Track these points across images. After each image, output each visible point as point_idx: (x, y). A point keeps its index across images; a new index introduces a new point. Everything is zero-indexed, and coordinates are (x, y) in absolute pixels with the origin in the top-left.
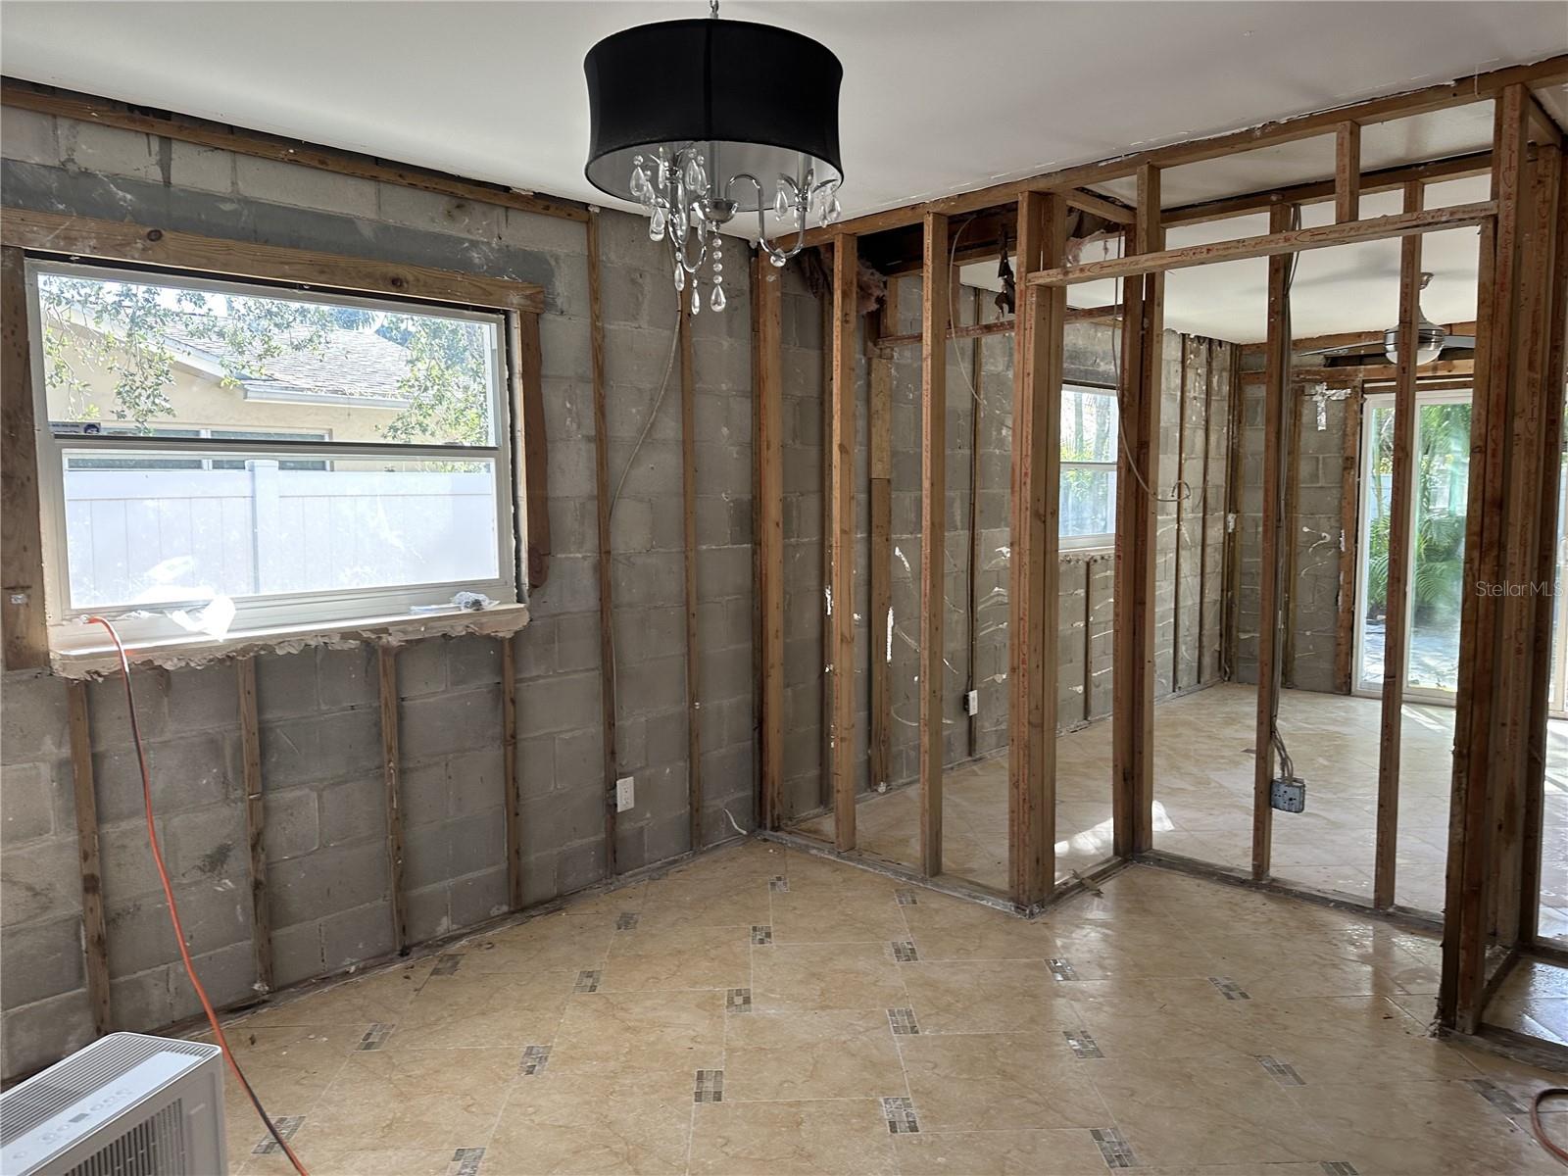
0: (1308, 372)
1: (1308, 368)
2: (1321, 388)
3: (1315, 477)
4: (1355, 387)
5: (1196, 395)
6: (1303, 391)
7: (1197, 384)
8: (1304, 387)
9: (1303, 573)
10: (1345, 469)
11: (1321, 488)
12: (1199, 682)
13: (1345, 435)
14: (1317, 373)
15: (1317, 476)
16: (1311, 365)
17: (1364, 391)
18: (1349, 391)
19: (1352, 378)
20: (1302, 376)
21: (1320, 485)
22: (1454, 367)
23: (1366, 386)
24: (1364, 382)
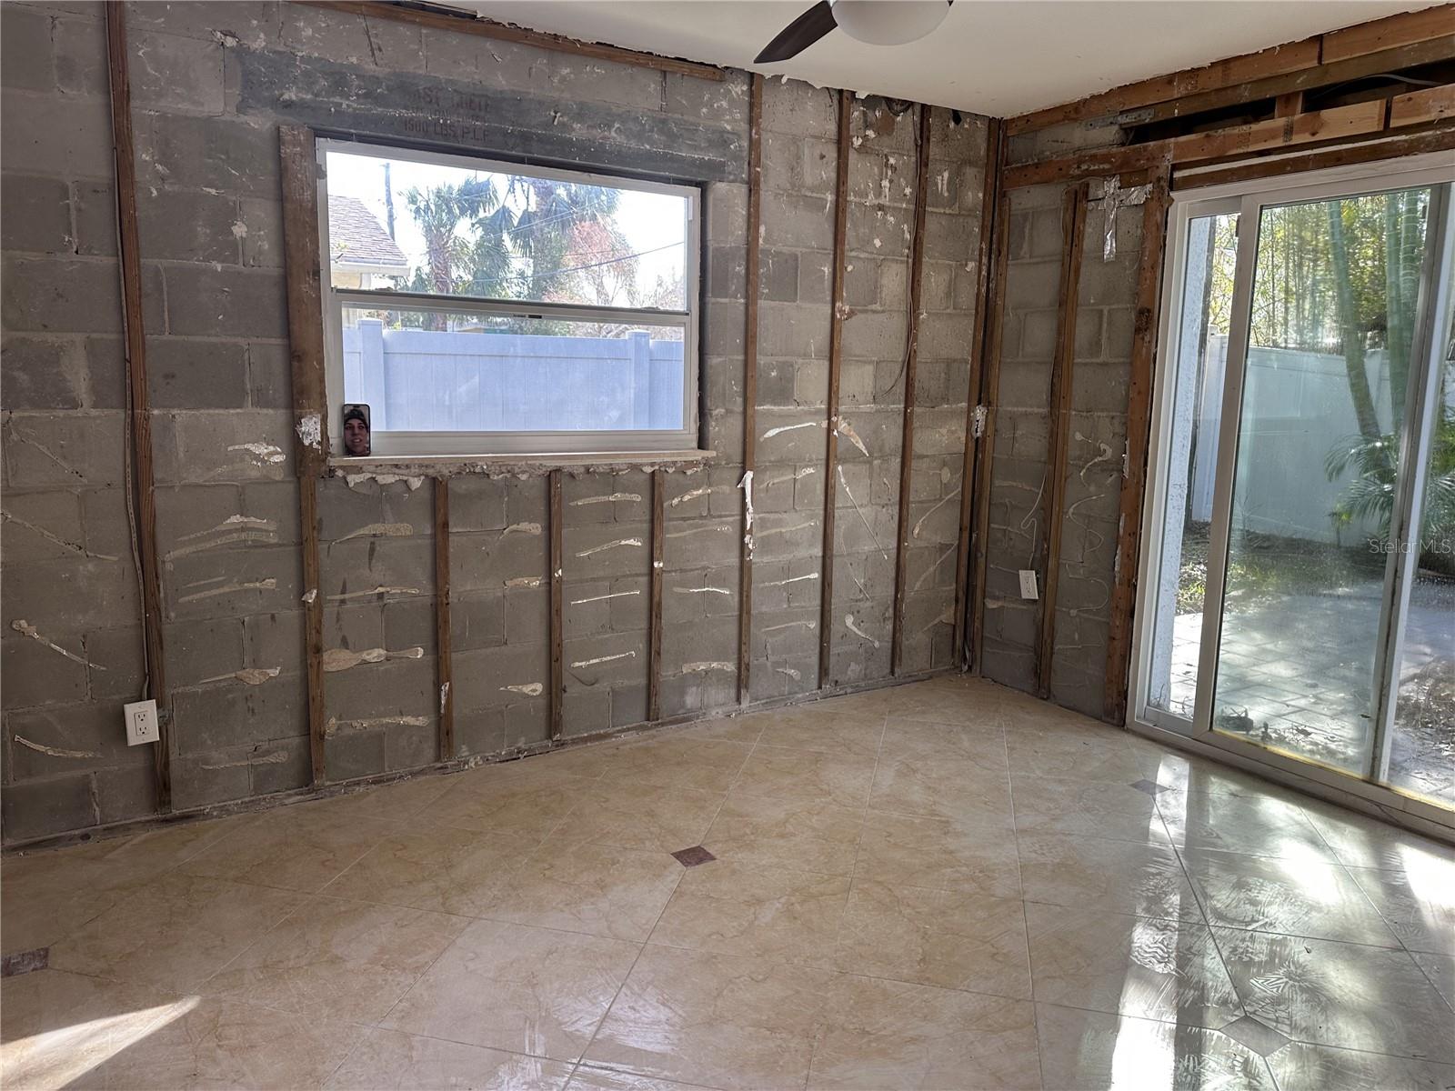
0: (1093, 158)
1: (1094, 151)
2: (1111, 186)
3: (1095, 346)
4: (1159, 179)
5: (885, 201)
6: (1086, 194)
7: (886, 183)
8: (1088, 185)
9: (1071, 510)
10: (1138, 330)
11: (1104, 364)
12: (892, 672)
13: (1141, 269)
14: (1106, 158)
15: (1098, 343)
16: (1098, 147)
17: (1173, 184)
18: (1149, 187)
19: (1156, 163)
20: (1084, 167)
21: (1100, 360)
22: (1322, 125)
23: (1177, 175)
24: (1175, 167)
